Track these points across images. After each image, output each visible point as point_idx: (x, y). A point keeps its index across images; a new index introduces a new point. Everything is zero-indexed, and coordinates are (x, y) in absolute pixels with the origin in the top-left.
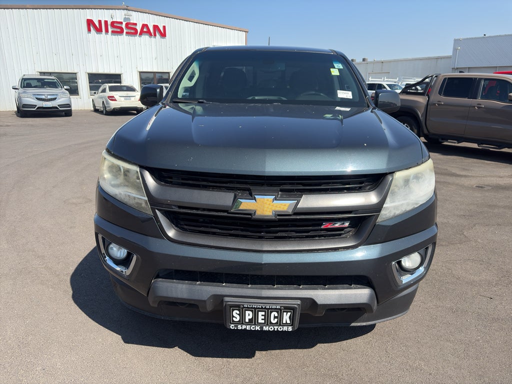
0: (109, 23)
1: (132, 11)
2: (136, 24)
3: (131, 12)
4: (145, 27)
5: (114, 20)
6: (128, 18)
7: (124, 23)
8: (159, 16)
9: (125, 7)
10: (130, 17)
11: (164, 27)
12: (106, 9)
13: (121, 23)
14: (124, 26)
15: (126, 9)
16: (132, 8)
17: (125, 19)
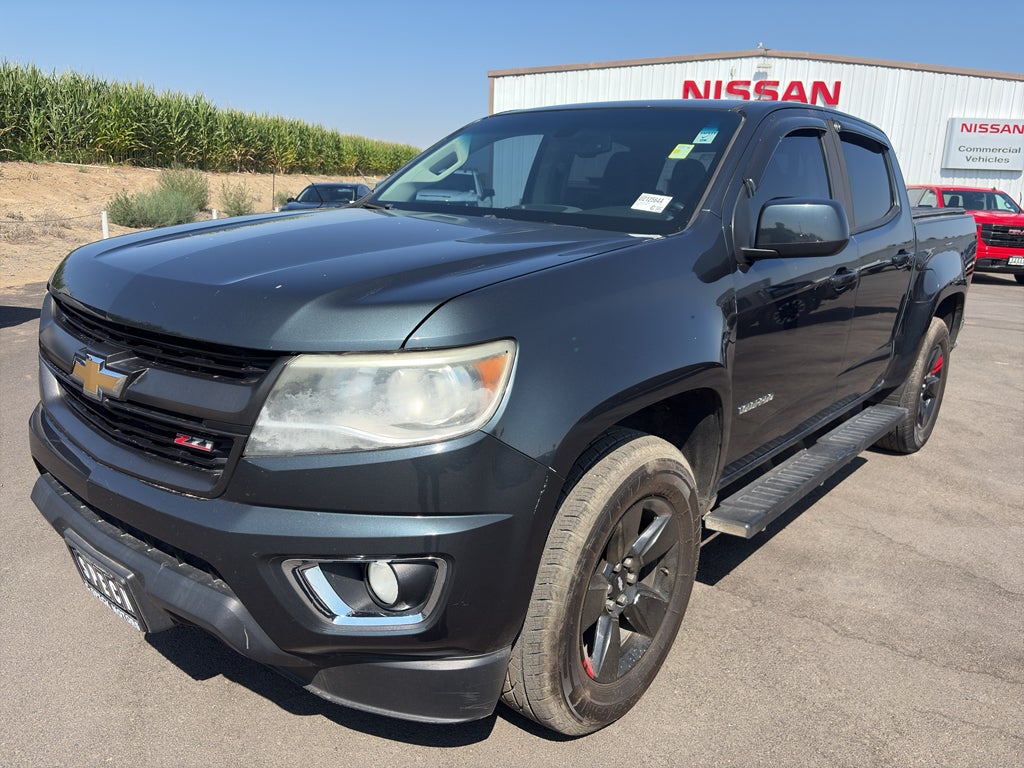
0: (724, 86)
1: (774, 57)
2: (776, 84)
3: (772, 61)
4: (796, 87)
5: (735, 79)
6: (763, 73)
7: (753, 84)
8: (831, 62)
9: (763, 51)
10: (768, 71)
11: (838, 85)
12: (724, 59)
13: (748, 83)
14: (751, 89)
15: (763, 56)
16: (775, 53)
17: (758, 75)
